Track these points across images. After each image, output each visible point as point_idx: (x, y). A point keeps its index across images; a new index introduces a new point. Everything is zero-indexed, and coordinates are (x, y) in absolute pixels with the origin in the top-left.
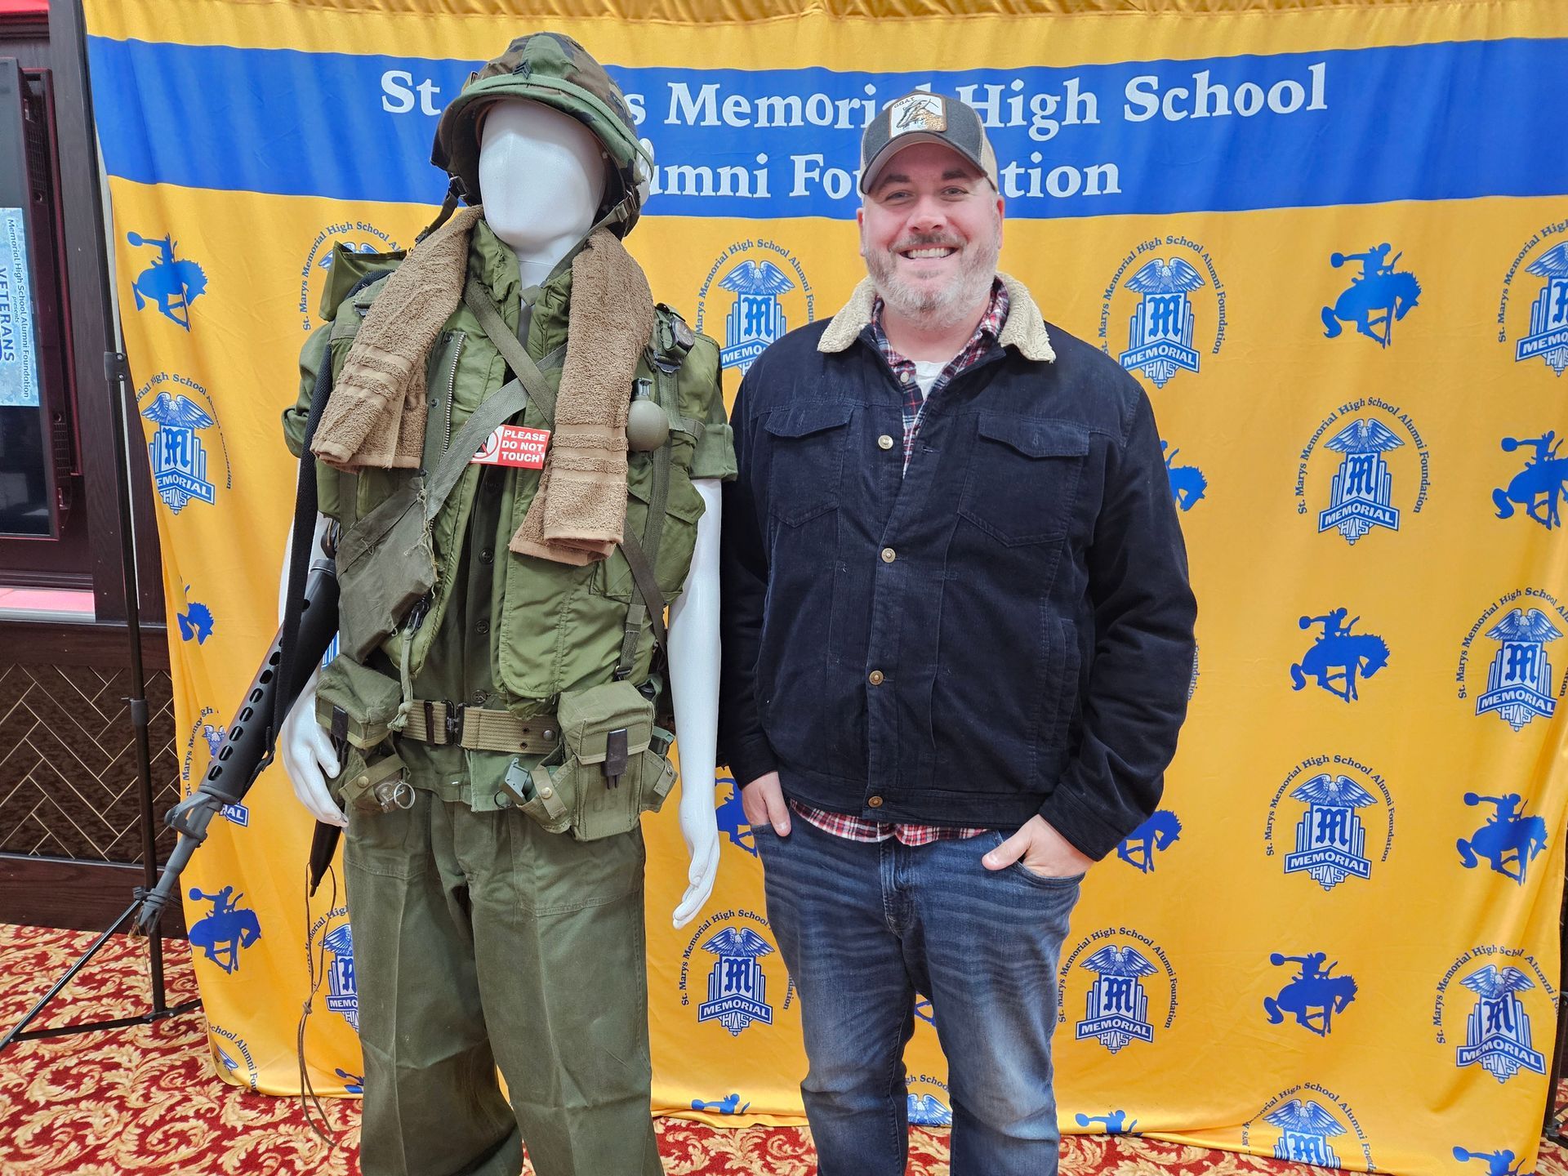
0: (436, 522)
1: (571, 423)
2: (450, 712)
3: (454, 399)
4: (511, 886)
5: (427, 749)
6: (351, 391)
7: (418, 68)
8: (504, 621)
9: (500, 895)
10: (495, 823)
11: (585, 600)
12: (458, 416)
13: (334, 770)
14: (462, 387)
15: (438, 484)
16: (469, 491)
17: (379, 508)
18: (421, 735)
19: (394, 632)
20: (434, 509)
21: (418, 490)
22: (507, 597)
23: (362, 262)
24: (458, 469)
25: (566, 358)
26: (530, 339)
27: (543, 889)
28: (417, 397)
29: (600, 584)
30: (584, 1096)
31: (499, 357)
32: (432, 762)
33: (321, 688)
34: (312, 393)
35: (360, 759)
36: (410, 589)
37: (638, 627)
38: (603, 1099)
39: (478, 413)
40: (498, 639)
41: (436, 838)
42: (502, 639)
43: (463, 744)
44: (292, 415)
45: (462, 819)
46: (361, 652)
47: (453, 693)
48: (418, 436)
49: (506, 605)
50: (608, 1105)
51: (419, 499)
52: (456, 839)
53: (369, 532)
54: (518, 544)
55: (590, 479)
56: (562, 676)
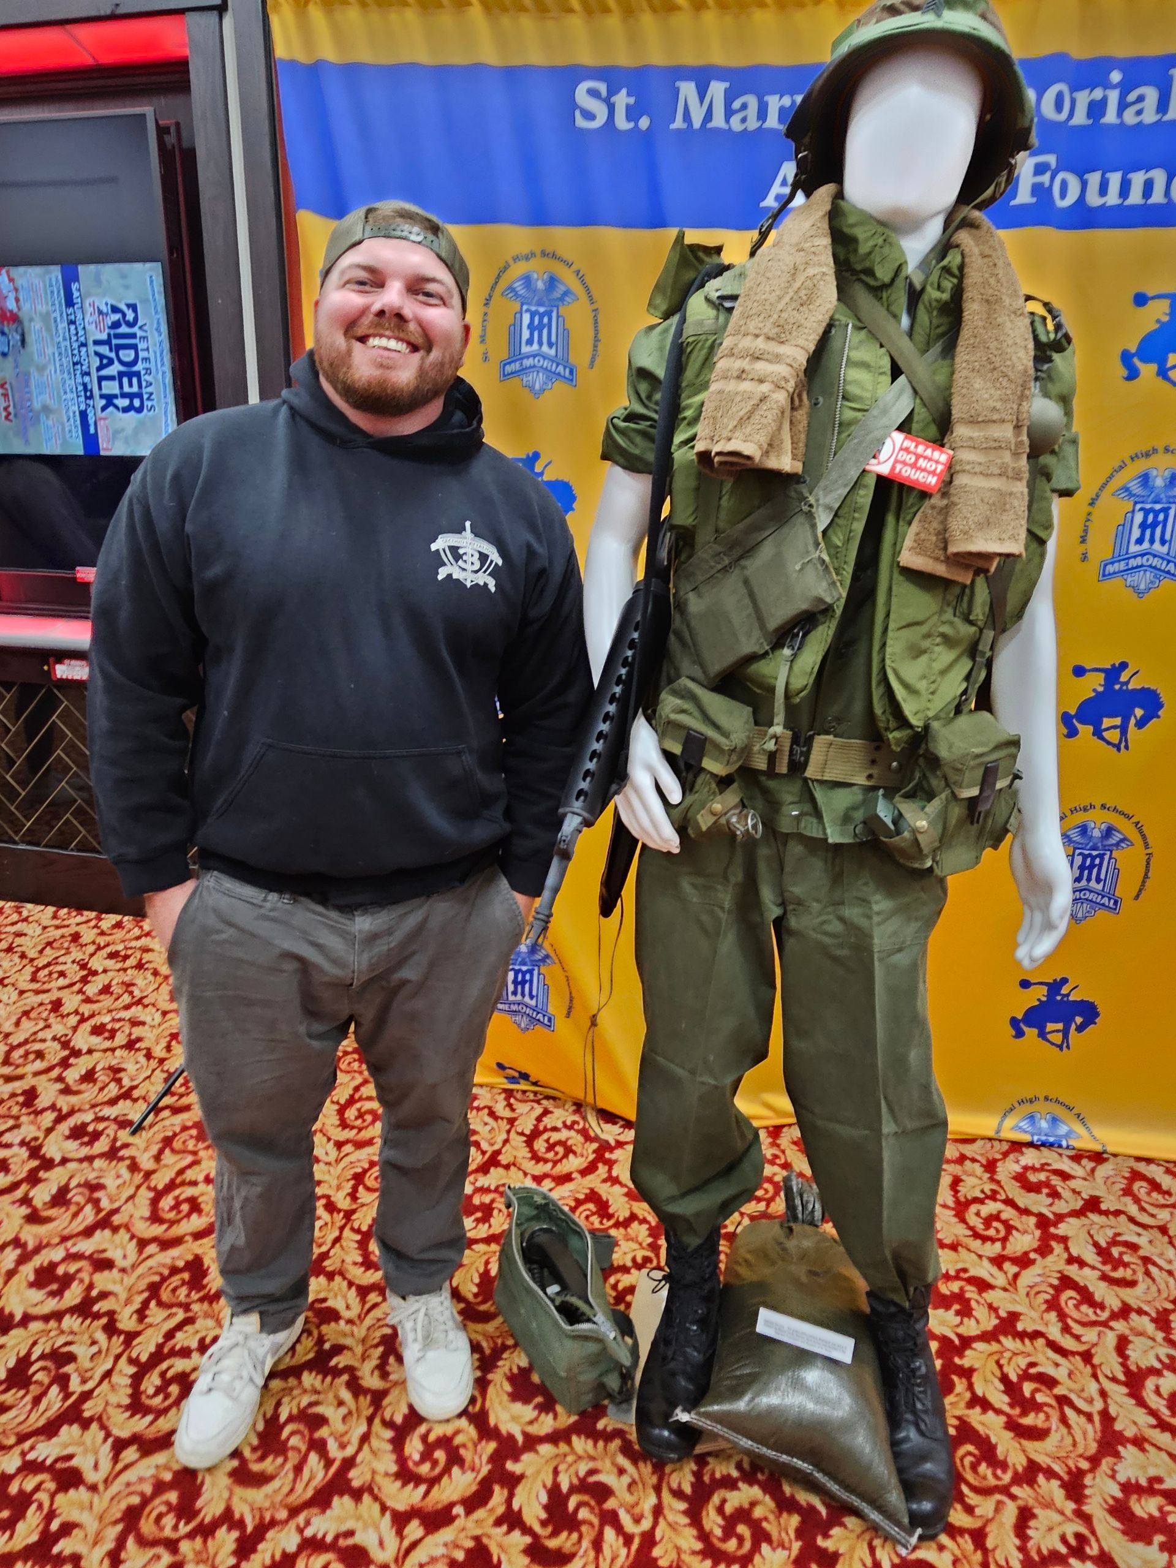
0: (824, 532)
1: (973, 422)
2: (795, 740)
3: (844, 398)
4: (841, 919)
5: (763, 778)
6: (746, 386)
7: (613, 77)
8: (889, 642)
9: (829, 928)
10: (830, 855)
11: (951, 623)
12: (849, 415)
13: (675, 796)
14: (850, 383)
15: (827, 490)
16: (865, 497)
17: (748, 520)
18: (761, 764)
19: (766, 653)
20: (823, 520)
21: (804, 499)
22: (892, 616)
23: (701, 254)
24: (854, 474)
25: (959, 349)
26: (917, 328)
27: (879, 924)
28: (800, 396)
29: (965, 605)
30: (896, 1121)
31: (883, 350)
32: (765, 792)
33: (674, 711)
34: (649, 397)
35: (714, 786)
36: (805, 606)
37: (983, 653)
38: (910, 1125)
39: (875, 412)
40: (883, 660)
41: (763, 868)
42: (888, 662)
43: (809, 773)
44: (623, 424)
45: (796, 849)
46: (717, 675)
47: (804, 719)
48: (803, 436)
49: (892, 625)
50: (913, 1131)
51: (805, 508)
52: (787, 869)
53: (731, 548)
54: (908, 558)
55: (996, 483)
56: (929, 705)
